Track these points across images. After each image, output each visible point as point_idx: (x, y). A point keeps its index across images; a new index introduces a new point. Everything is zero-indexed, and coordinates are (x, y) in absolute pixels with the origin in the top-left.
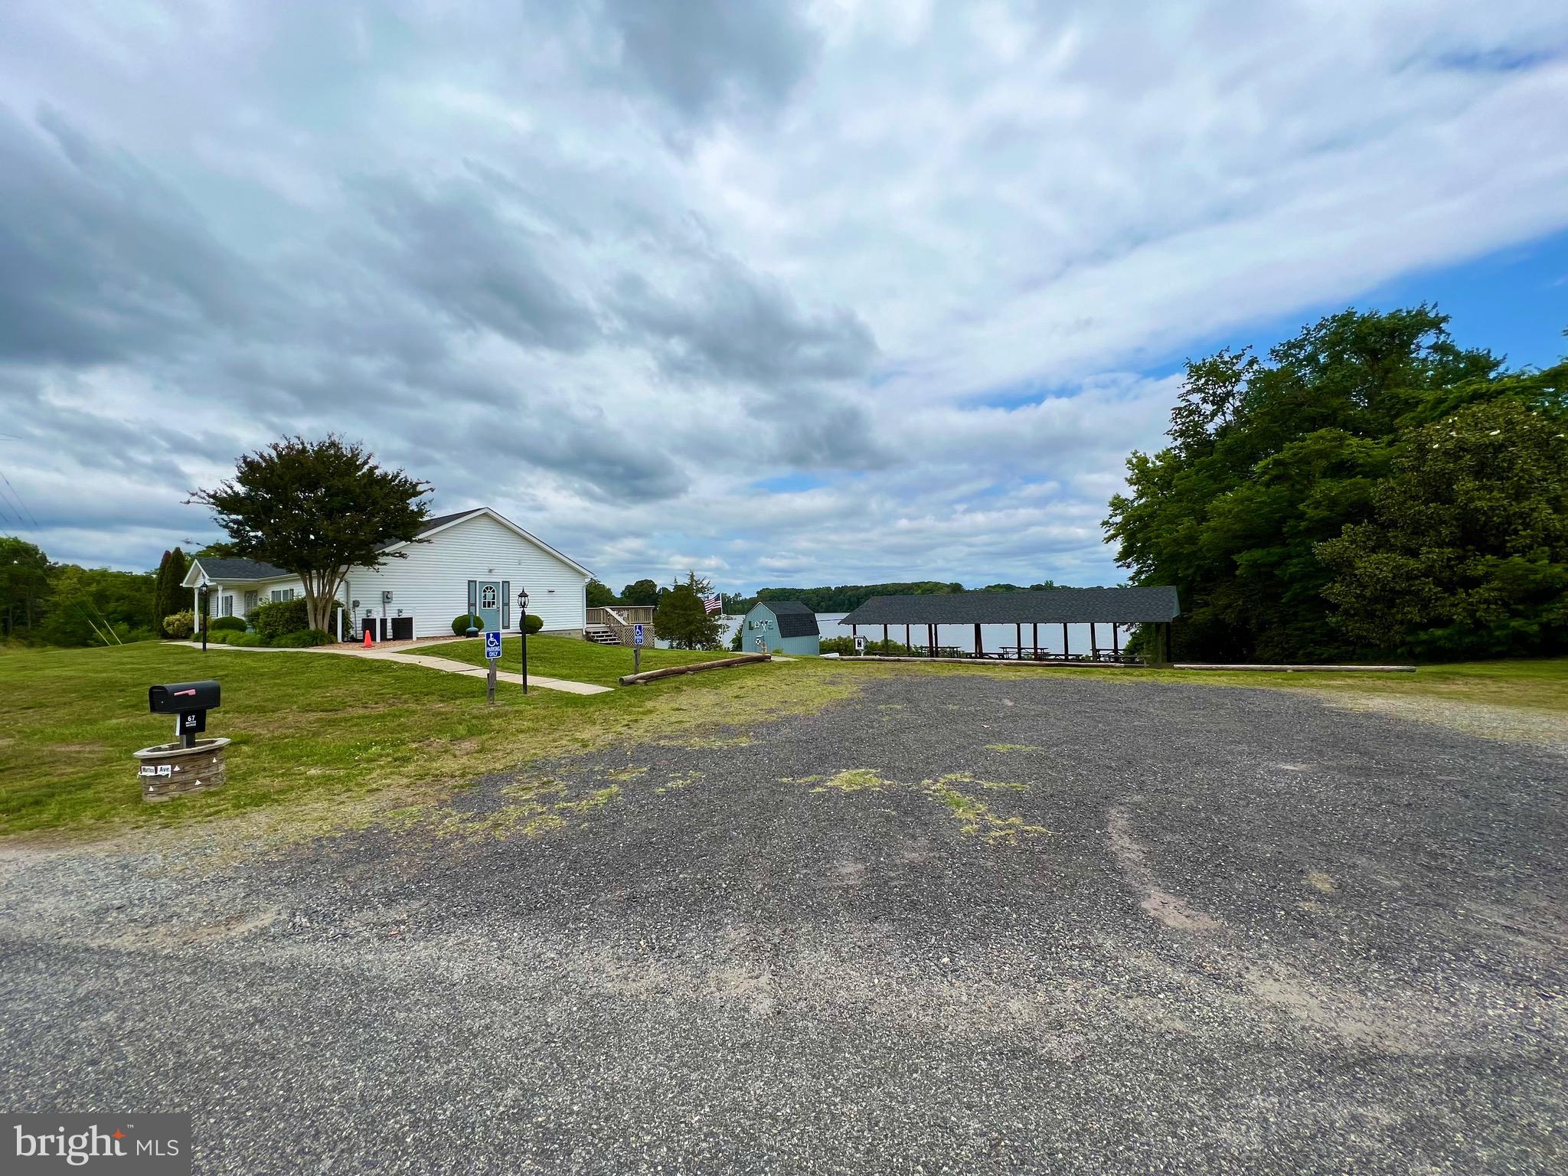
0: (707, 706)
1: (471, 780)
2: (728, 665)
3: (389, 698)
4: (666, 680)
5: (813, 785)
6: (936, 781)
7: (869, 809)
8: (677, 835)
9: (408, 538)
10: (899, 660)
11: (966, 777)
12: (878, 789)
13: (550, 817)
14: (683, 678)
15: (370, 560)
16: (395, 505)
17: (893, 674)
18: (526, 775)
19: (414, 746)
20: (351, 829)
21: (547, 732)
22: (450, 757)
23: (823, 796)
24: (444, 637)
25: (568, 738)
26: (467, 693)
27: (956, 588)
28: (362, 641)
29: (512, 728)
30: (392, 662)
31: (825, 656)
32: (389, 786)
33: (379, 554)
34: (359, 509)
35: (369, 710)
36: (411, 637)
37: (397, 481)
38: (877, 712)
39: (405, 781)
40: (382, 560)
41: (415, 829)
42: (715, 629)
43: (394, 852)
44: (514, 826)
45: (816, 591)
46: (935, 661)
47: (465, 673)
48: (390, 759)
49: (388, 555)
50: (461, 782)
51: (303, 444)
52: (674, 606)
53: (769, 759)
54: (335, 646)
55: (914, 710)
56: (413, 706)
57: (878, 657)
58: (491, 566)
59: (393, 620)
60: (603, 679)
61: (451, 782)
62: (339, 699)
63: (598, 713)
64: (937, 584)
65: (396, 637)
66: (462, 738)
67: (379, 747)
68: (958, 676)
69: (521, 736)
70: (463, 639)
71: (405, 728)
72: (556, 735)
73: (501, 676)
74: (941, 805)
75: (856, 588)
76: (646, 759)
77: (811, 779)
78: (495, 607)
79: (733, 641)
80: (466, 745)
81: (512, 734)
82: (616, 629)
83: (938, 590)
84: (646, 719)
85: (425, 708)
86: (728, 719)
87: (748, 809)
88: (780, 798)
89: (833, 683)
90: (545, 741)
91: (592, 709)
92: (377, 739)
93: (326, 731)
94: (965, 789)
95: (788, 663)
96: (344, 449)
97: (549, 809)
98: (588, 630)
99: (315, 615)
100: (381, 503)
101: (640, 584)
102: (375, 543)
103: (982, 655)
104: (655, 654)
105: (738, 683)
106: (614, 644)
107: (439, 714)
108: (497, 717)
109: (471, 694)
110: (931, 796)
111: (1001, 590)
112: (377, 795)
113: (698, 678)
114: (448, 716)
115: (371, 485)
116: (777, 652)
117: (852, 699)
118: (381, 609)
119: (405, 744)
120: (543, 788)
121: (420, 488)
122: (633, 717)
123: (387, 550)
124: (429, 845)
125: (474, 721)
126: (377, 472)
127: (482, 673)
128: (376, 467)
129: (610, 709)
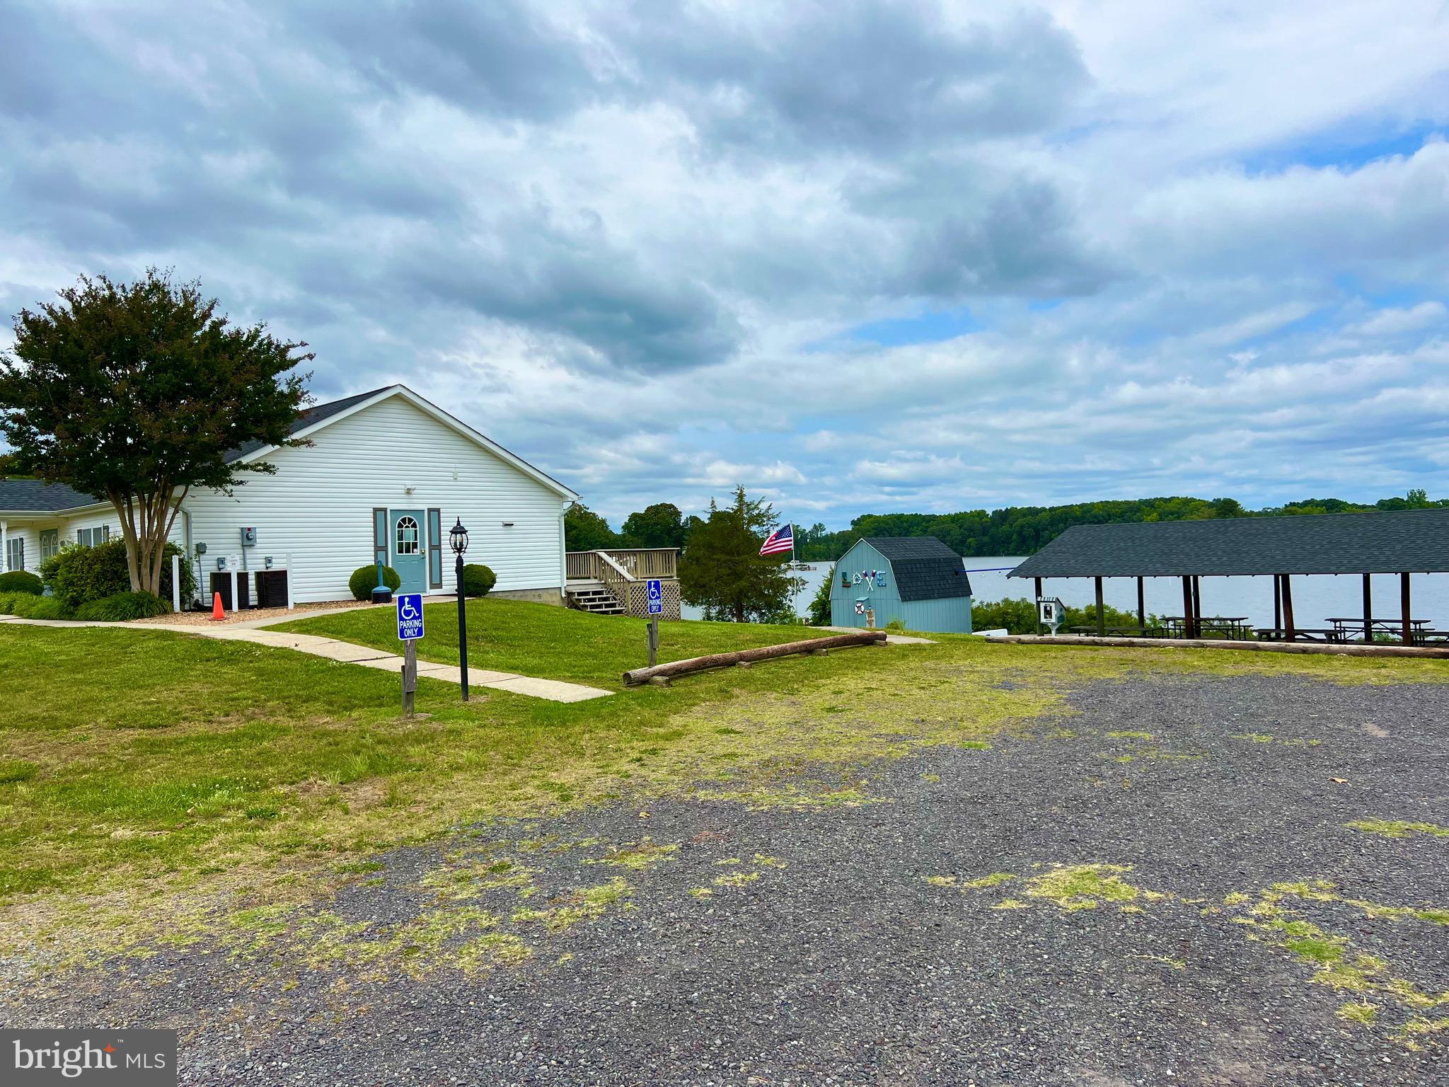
0: (779, 725)
1: (371, 857)
2: (809, 650)
3: (247, 707)
4: (703, 677)
5: (998, 895)
6: (1257, 898)
7: (1122, 952)
8: (739, 989)
9: (276, 439)
10: (1132, 645)
11: (1321, 890)
12: (1134, 909)
13: (504, 938)
14: (733, 672)
15: (218, 477)
16: (254, 385)
17: (1125, 669)
18: (463, 852)
19: (283, 790)
20: (168, 945)
21: (500, 770)
22: (339, 813)
23: (1022, 919)
24: (337, 603)
25: (537, 782)
26: (371, 698)
27: (1227, 508)
28: (210, 609)
29: (442, 762)
30: (253, 644)
31: (983, 634)
32: (237, 863)
33: (232, 467)
34: (200, 393)
35: (215, 725)
36: (284, 603)
37: (256, 344)
38: (1105, 745)
39: (264, 855)
40: (237, 476)
41: (272, 950)
42: (781, 586)
43: (234, 995)
44: (440, 954)
45: (957, 519)
46: (1203, 646)
47: (368, 664)
48: (241, 814)
49: (246, 467)
50: (354, 861)
51: (110, 287)
52: (710, 547)
53: (905, 835)
54: (170, 618)
55: (1179, 743)
56: (284, 721)
57: (1083, 637)
58: (409, 484)
59: (259, 575)
60: (596, 675)
61: (337, 861)
62: (169, 708)
63: (587, 736)
64: (1187, 502)
65: (264, 603)
66: (360, 779)
67: (226, 792)
68: (1257, 676)
69: (457, 777)
70: (367, 606)
71: (267, 758)
72: (516, 776)
73: (425, 669)
74: (1280, 952)
75: (1033, 512)
76: (673, 827)
77: (992, 880)
78: (417, 551)
79: (814, 607)
80: (367, 791)
81: (442, 772)
82: (615, 587)
83: (1192, 512)
84: (672, 748)
85: (301, 723)
86: (818, 752)
87: (873, 940)
88: (936, 919)
89: (1007, 686)
90: (497, 787)
91: (577, 729)
92: (225, 777)
93: (146, 761)
94: (1327, 918)
95: (917, 648)
96: (172, 295)
97: (502, 922)
98: (571, 589)
99: (139, 568)
100: (232, 380)
101: (654, 510)
102: (226, 449)
103: (1291, 634)
104: (682, 630)
105: (830, 684)
106: (613, 612)
107: (326, 734)
108: (418, 742)
109: (376, 701)
110: (1253, 930)
111: (1316, 511)
112: (217, 880)
113: (758, 672)
114: (339, 739)
115: (215, 351)
116: (895, 627)
117: (1050, 719)
118: (238, 558)
119: (267, 787)
120: (492, 878)
121: (292, 354)
122: (649, 745)
123: (245, 460)
124: (293, 983)
125: (381, 749)
126: (226, 330)
127: (394, 663)
128: (223, 322)
129: (609, 728)
